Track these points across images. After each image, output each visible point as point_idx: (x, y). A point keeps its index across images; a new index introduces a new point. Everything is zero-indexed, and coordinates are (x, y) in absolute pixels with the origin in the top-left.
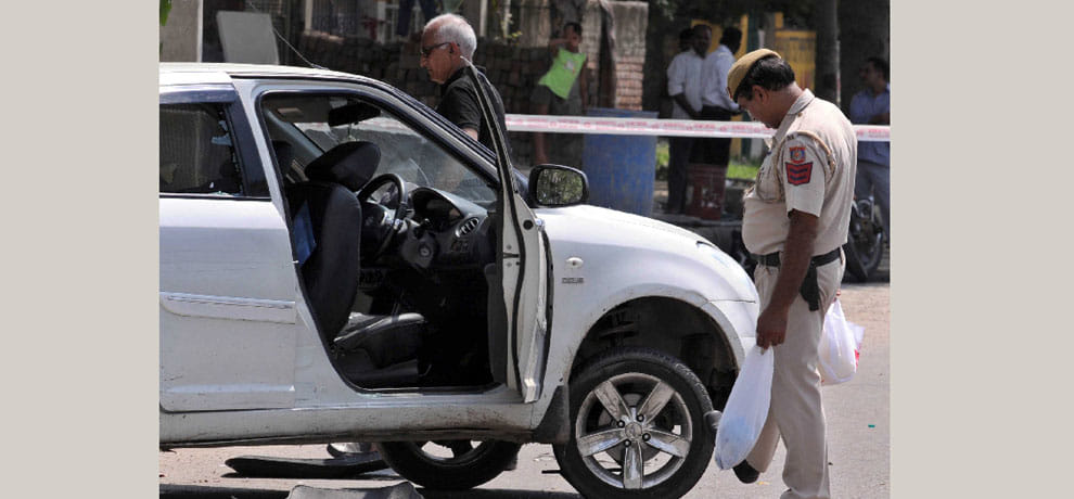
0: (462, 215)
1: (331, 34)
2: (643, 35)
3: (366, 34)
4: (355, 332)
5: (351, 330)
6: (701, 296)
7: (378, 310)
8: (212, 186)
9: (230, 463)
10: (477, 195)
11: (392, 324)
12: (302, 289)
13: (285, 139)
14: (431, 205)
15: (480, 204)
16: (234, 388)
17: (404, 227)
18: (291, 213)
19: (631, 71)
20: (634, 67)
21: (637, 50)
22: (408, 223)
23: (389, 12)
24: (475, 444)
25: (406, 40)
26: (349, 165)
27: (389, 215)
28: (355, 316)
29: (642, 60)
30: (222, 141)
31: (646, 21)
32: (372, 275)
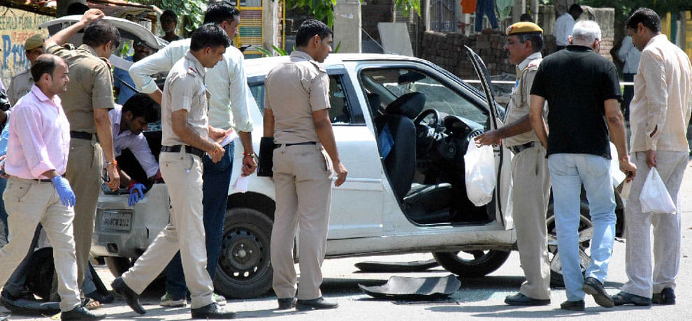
0: (470, 129)
1: (440, 32)
2: (613, 26)
3: (459, 31)
4: (416, 194)
5: (413, 193)
7: (428, 182)
8: (335, 119)
9: (357, 265)
10: (480, 118)
11: (435, 189)
12: (385, 173)
13: (375, 93)
14: (454, 125)
15: (480, 124)
16: (351, 227)
17: (440, 137)
18: (378, 133)
19: (606, 45)
20: (608, 43)
21: (609, 35)
22: (442, 135)
23: (472, 19)
24: (486, 252)
25: (479, 33)
26: (410, 104)
27: (431, 131)
28: (415, 186)
29: (613, 39)
30: (340, 95)
31: (613, 18)
32: (424, 163)
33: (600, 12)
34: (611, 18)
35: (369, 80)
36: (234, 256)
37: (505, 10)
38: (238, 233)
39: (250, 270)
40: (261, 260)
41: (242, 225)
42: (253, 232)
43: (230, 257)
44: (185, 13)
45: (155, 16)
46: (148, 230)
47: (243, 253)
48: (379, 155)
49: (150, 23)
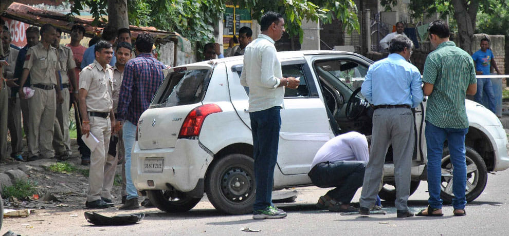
1: (378, 52)
2: (504, 48)
6: (478, 124)
8: (298, 94)
12: (332, 129)
19: (499, 61)
20: (501, 60)
21: (501, 53)
29: (504, 57)
31: (504, 42)
32: (358, 124)
33: (495, 37)
34: (502, 41)
35: (320, 69)
36: (232, 187)
37: (424, 36)
38: (235, 171)
39: (243, 195)
40: (250, 188)
41: (237, 165)
42: (244, 170)
43: (230, 187)
44: (198, 40)
45: (177, 39)
46: (174, 170)
47: (238, 184)
48: (327, 117)
49: (173, 44)
